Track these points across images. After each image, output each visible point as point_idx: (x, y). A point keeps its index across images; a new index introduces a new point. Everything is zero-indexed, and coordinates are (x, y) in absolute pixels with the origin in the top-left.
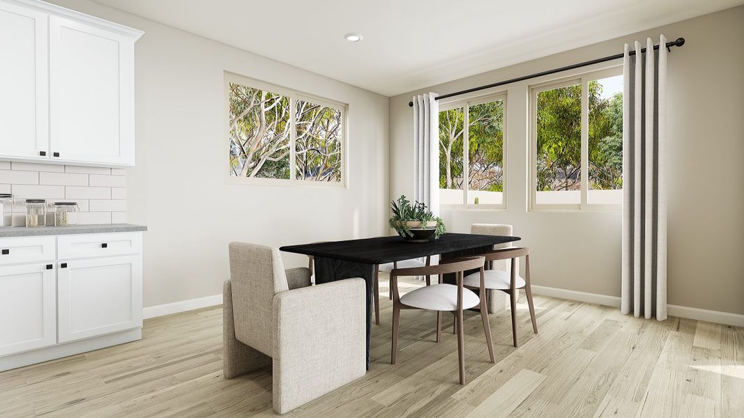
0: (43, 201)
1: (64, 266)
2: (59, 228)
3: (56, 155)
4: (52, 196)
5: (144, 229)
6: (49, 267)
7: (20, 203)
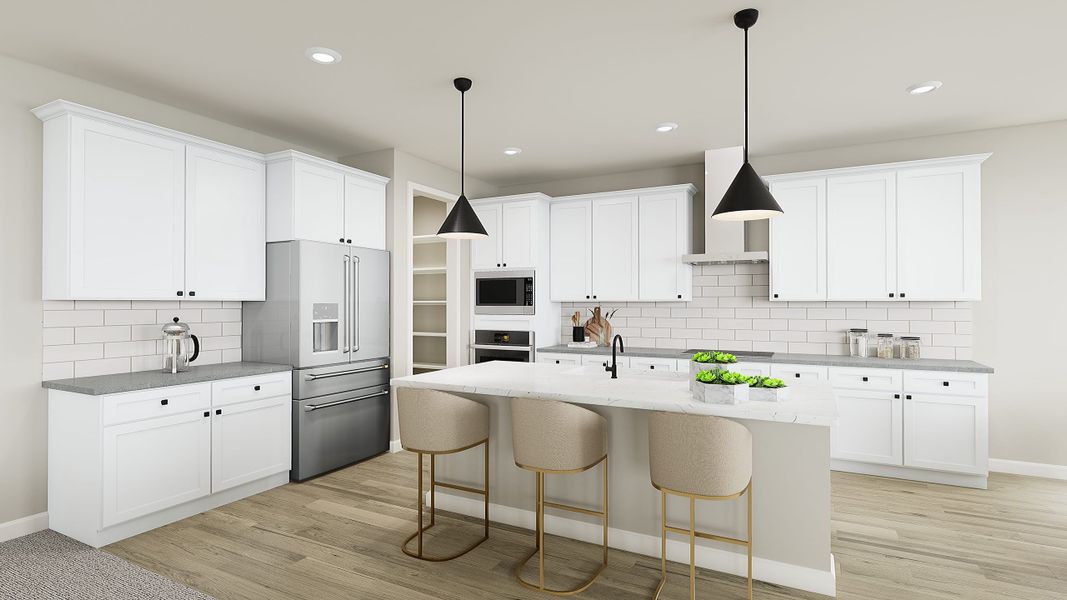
0: (891, 336)
1: (909, 397)
2: (906, 363)
3: (903, 295)
4: (900, 330)
5: (990, 371)
6: (897, 397)
7: (873, 336)
